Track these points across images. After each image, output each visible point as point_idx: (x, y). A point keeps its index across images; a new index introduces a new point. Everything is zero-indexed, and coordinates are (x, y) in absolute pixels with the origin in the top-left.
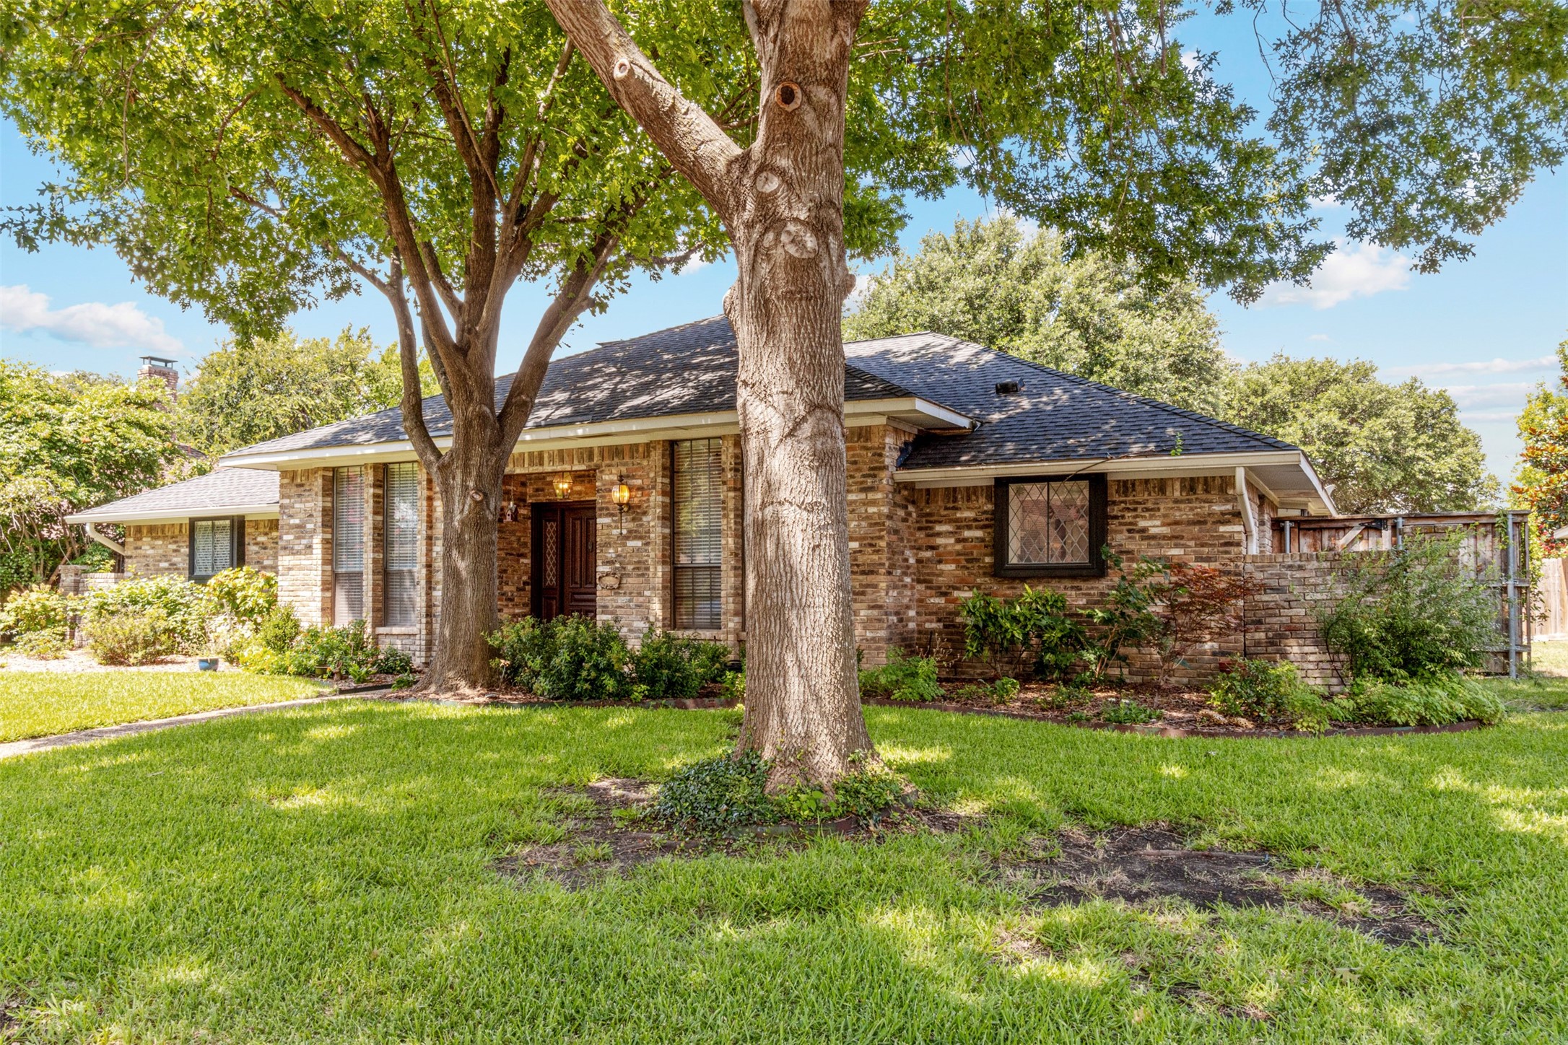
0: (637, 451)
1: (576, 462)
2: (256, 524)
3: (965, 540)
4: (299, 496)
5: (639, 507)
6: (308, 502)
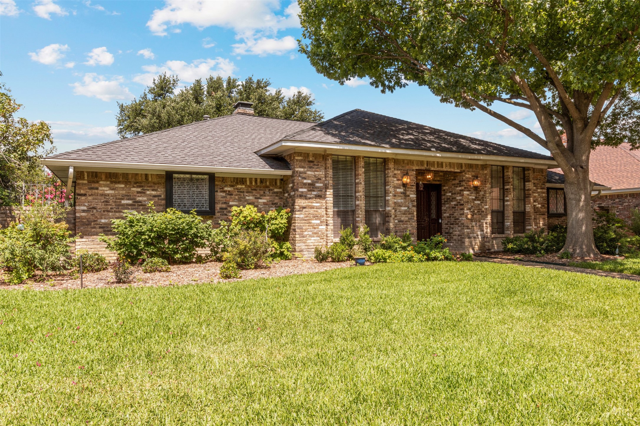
0: (478, 167)
1: (456, 168)
2: (223, 179)
4: (310, 167)
5: (480, 188)
6: (317, 171)
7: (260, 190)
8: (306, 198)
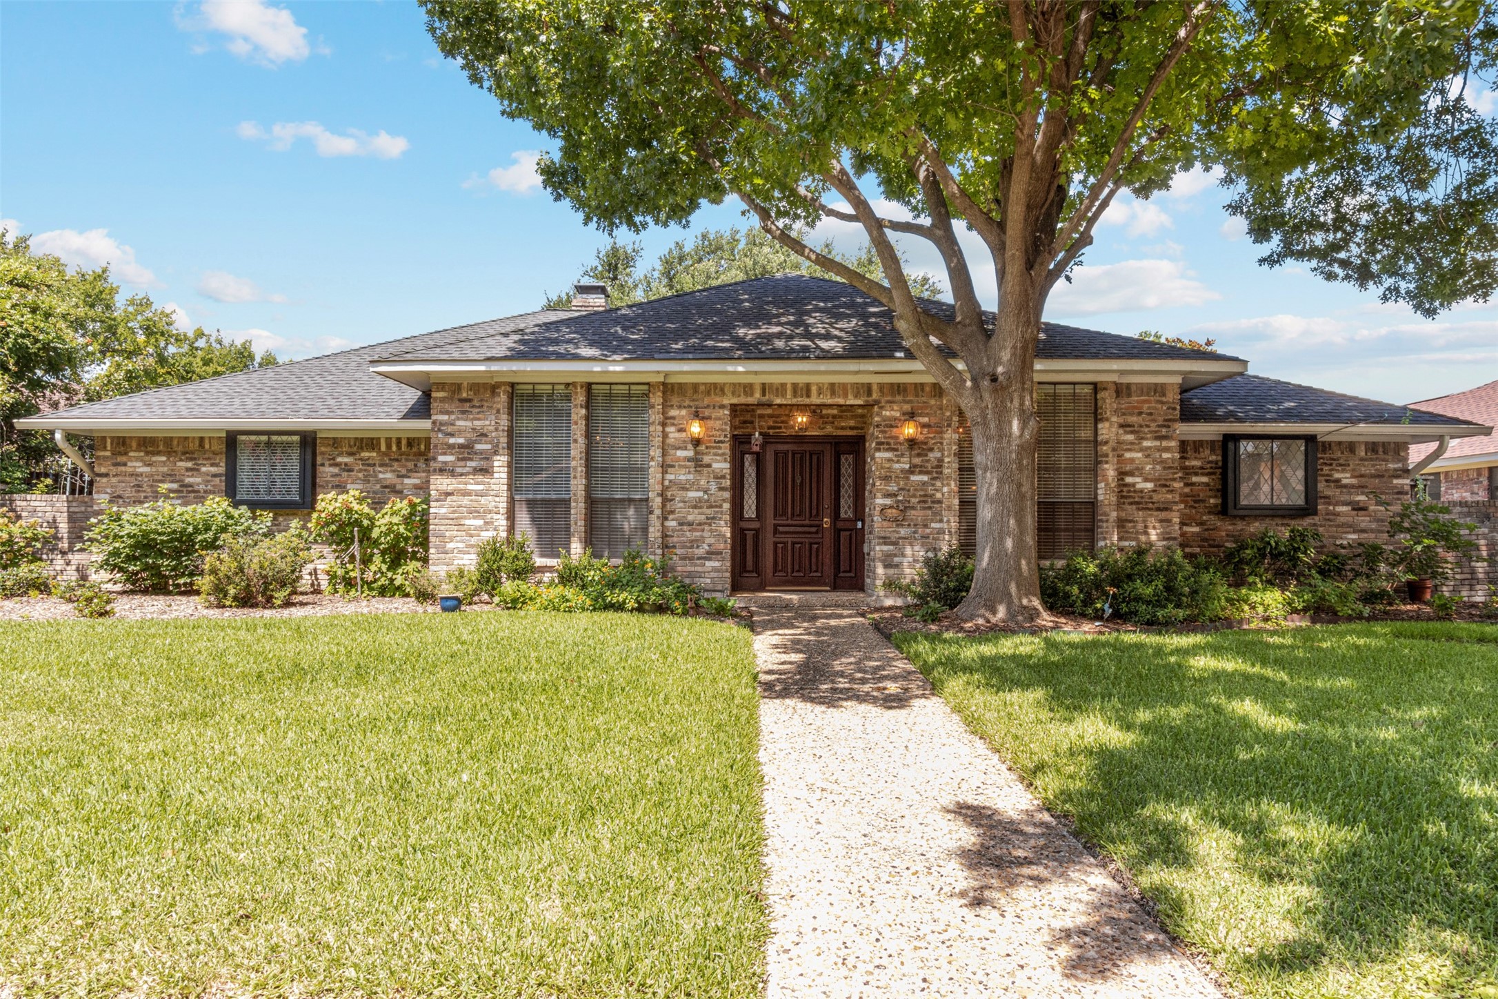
0: (923, 390)
1: (850, 396)
2: (335, 442)
3: (1193, 484)
4: (464, 412)
5: (926, 443)
6: (479, 419)
7: (407, 460)
8: (452, 473)
